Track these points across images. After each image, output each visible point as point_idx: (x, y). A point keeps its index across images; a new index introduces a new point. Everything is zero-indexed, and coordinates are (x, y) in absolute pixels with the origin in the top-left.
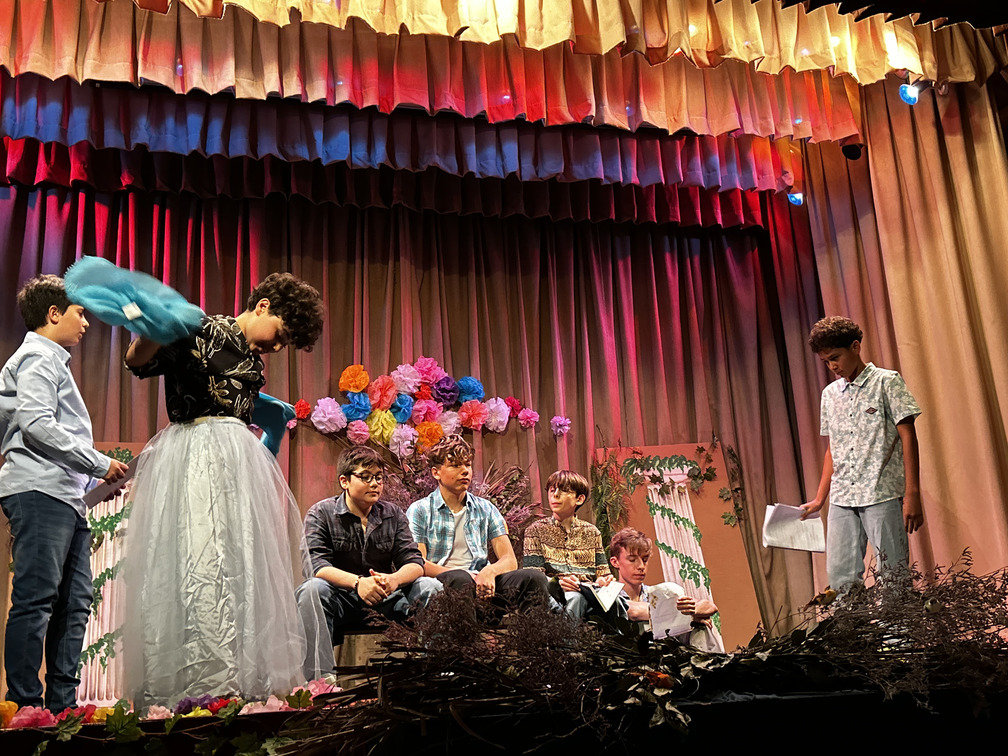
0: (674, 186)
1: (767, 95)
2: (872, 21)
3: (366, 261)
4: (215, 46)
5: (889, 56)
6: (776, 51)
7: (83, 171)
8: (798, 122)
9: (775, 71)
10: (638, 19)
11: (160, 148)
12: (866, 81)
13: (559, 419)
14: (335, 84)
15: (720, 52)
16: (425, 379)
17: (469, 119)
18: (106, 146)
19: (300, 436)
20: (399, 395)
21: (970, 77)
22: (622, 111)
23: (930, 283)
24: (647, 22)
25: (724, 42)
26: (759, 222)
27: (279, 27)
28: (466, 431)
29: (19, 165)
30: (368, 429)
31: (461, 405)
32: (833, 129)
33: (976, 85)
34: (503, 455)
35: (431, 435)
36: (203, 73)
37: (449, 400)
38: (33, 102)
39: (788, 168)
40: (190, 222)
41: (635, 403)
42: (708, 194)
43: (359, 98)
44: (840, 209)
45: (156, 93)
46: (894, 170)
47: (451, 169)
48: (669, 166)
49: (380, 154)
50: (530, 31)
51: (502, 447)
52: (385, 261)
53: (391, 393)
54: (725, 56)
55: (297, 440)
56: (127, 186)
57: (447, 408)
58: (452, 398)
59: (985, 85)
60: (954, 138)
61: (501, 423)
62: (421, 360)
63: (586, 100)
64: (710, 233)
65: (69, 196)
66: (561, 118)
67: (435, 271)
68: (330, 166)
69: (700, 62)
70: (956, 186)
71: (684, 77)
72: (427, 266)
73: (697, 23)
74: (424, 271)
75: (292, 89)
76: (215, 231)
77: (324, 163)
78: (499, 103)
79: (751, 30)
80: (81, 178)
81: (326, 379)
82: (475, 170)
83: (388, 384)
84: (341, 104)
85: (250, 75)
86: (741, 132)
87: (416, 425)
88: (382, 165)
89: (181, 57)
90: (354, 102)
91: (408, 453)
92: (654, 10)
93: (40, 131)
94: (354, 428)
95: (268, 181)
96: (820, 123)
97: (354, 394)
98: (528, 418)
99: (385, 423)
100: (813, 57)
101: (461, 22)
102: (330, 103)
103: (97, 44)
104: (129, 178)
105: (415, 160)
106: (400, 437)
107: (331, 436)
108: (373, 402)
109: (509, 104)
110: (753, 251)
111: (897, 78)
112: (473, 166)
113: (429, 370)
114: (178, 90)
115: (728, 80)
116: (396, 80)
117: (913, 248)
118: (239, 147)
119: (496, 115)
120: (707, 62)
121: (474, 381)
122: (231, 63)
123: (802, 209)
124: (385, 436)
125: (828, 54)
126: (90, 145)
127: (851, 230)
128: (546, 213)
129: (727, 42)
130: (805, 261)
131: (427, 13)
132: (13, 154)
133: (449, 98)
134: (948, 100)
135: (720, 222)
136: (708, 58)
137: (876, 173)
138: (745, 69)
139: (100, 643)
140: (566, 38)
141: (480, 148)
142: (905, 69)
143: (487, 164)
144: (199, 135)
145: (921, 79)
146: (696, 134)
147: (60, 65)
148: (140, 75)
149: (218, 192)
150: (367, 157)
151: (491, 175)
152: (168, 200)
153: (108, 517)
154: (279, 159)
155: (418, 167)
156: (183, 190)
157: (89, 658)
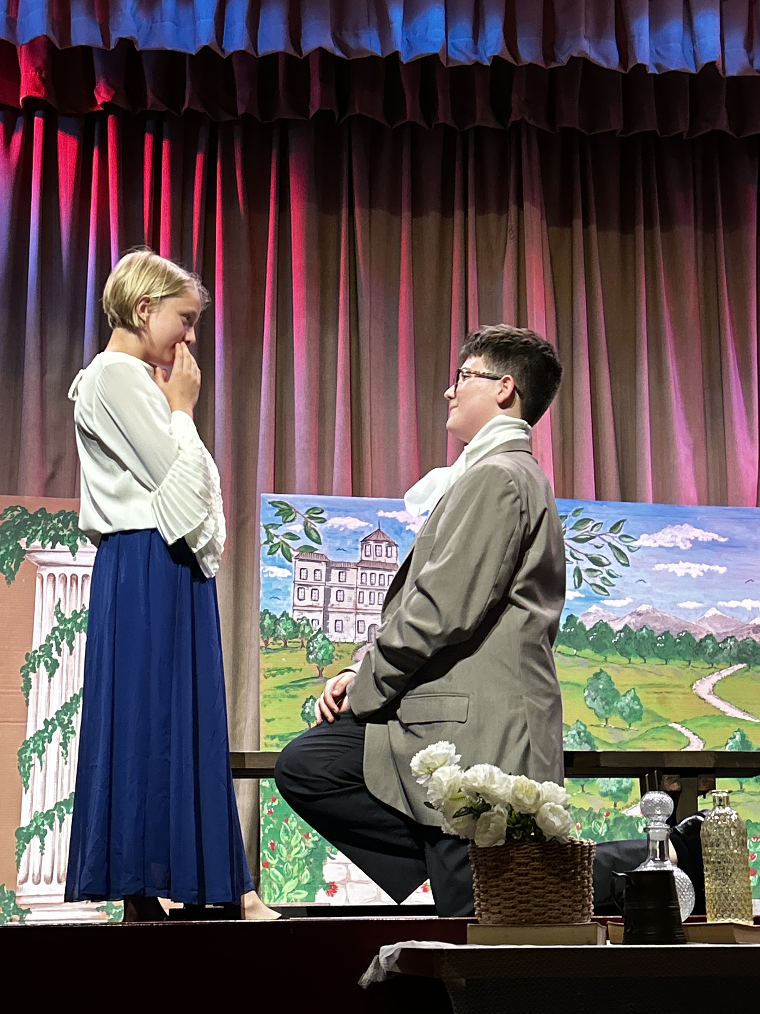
3: (471, 211)
7: (38, 83)
11: (154, 45)
18: (74, 44)
40: (199, 159)
49: (493, 43)
52: (502, 211)
56: (105, 105)
65: (20, 122)
67: (579, 224)
68: (412, 63)
74: (561, 228)
76: (238, 173)
77: (404, 59)
80: (37, 95)
82: (646, 63)
88: (496, 59)
95: (316, 91)
104: (108, 92)
105: (548, 49)
112: (644, 55)
118: (274, 38)
126: (50, 42)
141: (656, 24)
143: (667, 50)
144: (212, 21)
149: (240, 111)
150: (471, 46)
151: (673, 69)
152: (165, 124)
153: (82, 611)
154: (333, 55)
155: (554, 60)
156: (187, 108)
157: (57, 821)
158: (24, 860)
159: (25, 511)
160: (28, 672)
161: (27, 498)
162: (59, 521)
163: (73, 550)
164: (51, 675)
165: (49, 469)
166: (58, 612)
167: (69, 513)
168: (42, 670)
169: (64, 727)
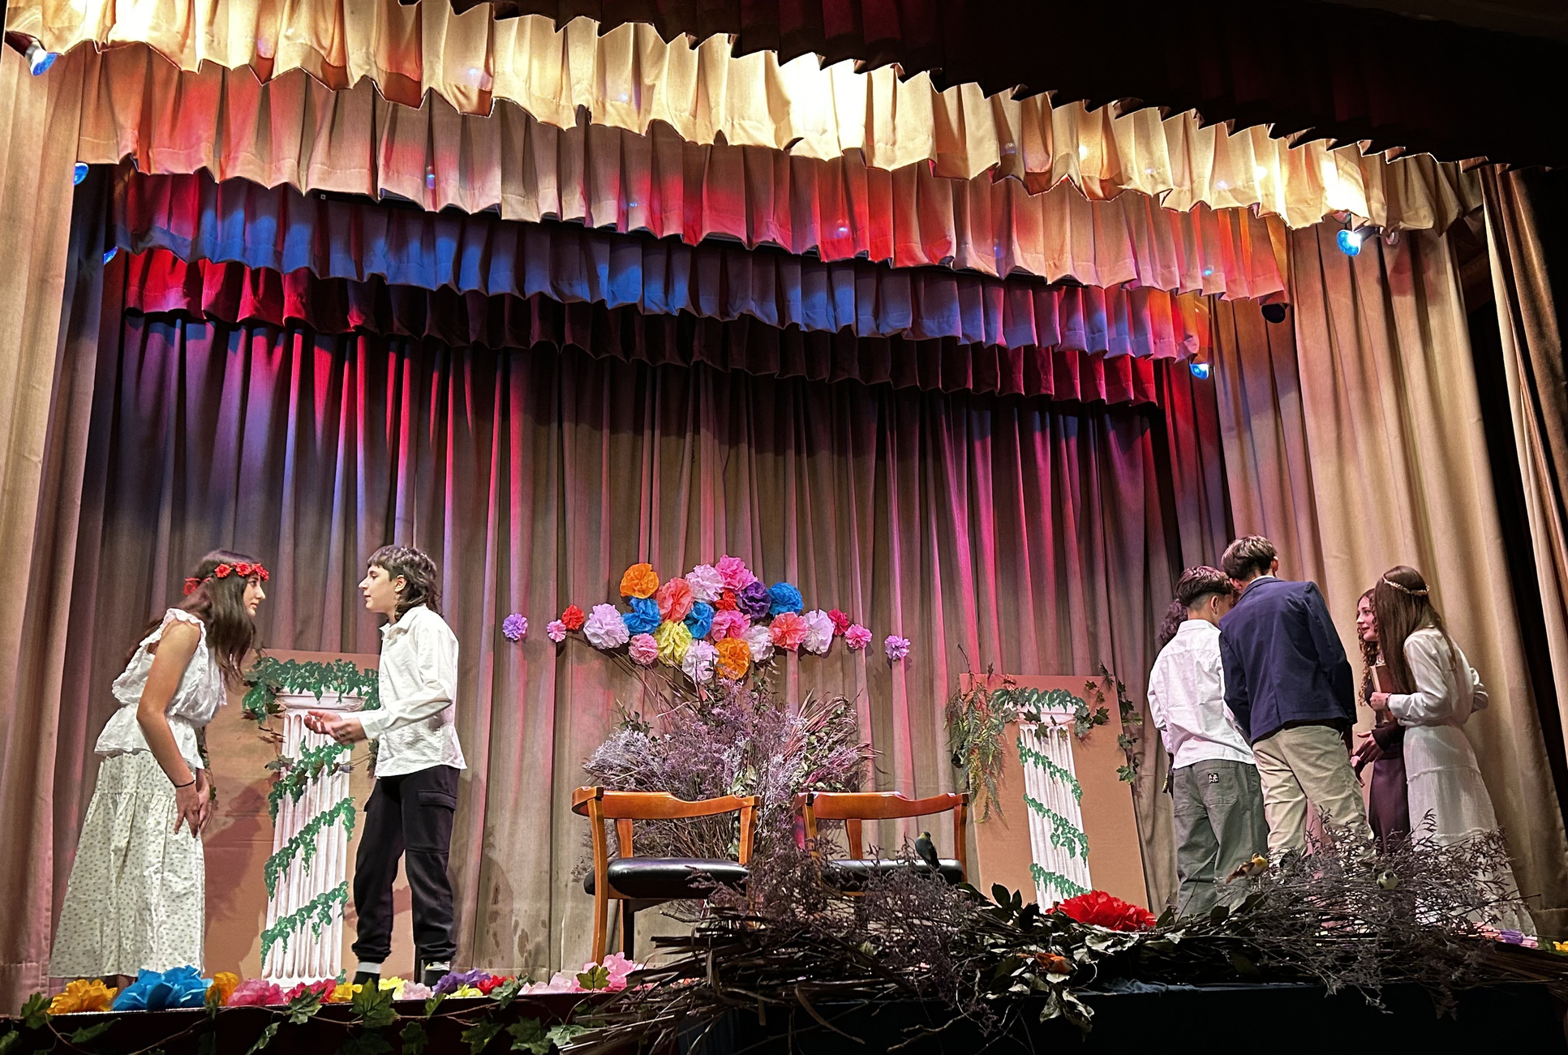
0: (1047, 349)
1: (1171, 238)
2: (1307, 149)
3: (657, 433)
4: (477, 152)
5: (1327, 194)
6: (1187, 183)
7: (300, 306)
8: (1207, 273)
9: (1185, 208)
10: (1015, 137)
11: (401, 281)
12: (1297, 224)
13: (896, 640)
14: (628, 205)
15: (1117, 180)
16: (729, 584)
17: (797, 256)
18: (332, 276)
19: (569, 651)
20: (695, 603)
21: (1428, 224)
22: (989, 252)
23: (1367, 481)
24: (1026, 140)
25: (1123, 169)
26: (1154, 399)
27: (560, 130)
28: (779, 651)
29: (218, 296)
30: (656, 645)
31: (773, 618)
32: (1252, 285)
33: (1434, 234)
34: (824, 683)
35: (736, 655)
36: (461, 187)
37: (758, 612)
38: (239, 215)
39: (1193, 331)
40: (435, 376)
41: (991, 621)
42: (1088, 361)
43: (658, 223)
44: (1256, 387)
45: (399, 209)
46: (1327, 336)
47: (769, 320)
48: (1043, 324)
49: (681, 299)
50: (880, 147)
51: (823, 675)
52: (681, 434)
53: (686, 601)
54: (1124, 187)
55: (565, 655)
56: (356, 327)
57: (756, 622)
58: (762, 609)
59: (1444, 235)
60: (1403, 299)
61: (823, 642)
62: (724, 560)
63: (945, 236)
64: (1090, 410)
65: (282, 339)
66: (912, 257)
67: (744, 447)
68: (616, 310)
69: (1092, 194)
70: (1404, 360)
71: (1068, 211)
72: (734, 441)
73: (1088, 146)
74: (730, 448)
75: (574, 210)
76: (467, 388)
77: (609, 306)
78: (835, 237)
79: (1157, 154)
80: (297, 316)
81: (603, 581)
82: (800, 323)
83: (682, 589)
84: (635, 232)
85: (521, 191)
86: (1138, 285)
87: (715, 642)
88: (682, 310)
89: (433, 165)
90: (651, 229)
91: (706, 676)
92: (1036, 125)
93: (247, 254)
94: (638, 644)
95: (536, 326)
96: (1236, 274)
97: (639, 600)
98: (858, 636)
99: (677, 638)
100: (1234, 192)
101: (794, 131)
102: (622, 230)
103: (326, 144)
104: (360, 318)
105: (724, 306)
106: (695, 656)
107: (609, 653)
108: (663, 612)
109: (847, 239)
110: (1143, 434)
111: (1336, 222)
112: (797, 316)
113: (735, 572)
114: (428, 208)
115: (1123, 218)
116: (705, 203)
117: (1346, 435)
118: (502, 282)
119: (831, 252)
120: (1100, 193)
121: (790, 587)
122: (497, 174)
123: (1208, 386)
124: (677, 655)
125: (1252, 188)
126: (314, 274)
127: (1270, 413)
128: (886, 378)
129: (1126, 169)
130: (1208, 450)
131: (750, 119)
132: (211, 280)
133: (772, 227)
134: (1397, 251)
135: (1104, 397)
136: (1103, 189)
137: (1303, 341)
138: (1147, 204)
139: (313, 906)
140: (926, 157)
141: (807, 293)
142: (1347, 211)
143: (815, 313)
144: (450, 264)
145: (1366, 224)
146: (1078, 284)
147: (279, 170)
148: (380, 185)
149: (473, 339)
150: (664, 300)
151: (819, 328)
152: (407, 346)
153: (324, 747)
154: (551, 299)
155: (728, 315)
156: (427, 335)
157: (299, 924)
158: (268, 958)
159: (276, 662)
160: (275, 800)
161: (278, 651)
162: (306, 671)
163: (318, 695)
164: (296, 801)
165: (299, 627)
166: (303, 747)
167: (315, 664)
168: (289, 796)
169: (307, 845)
